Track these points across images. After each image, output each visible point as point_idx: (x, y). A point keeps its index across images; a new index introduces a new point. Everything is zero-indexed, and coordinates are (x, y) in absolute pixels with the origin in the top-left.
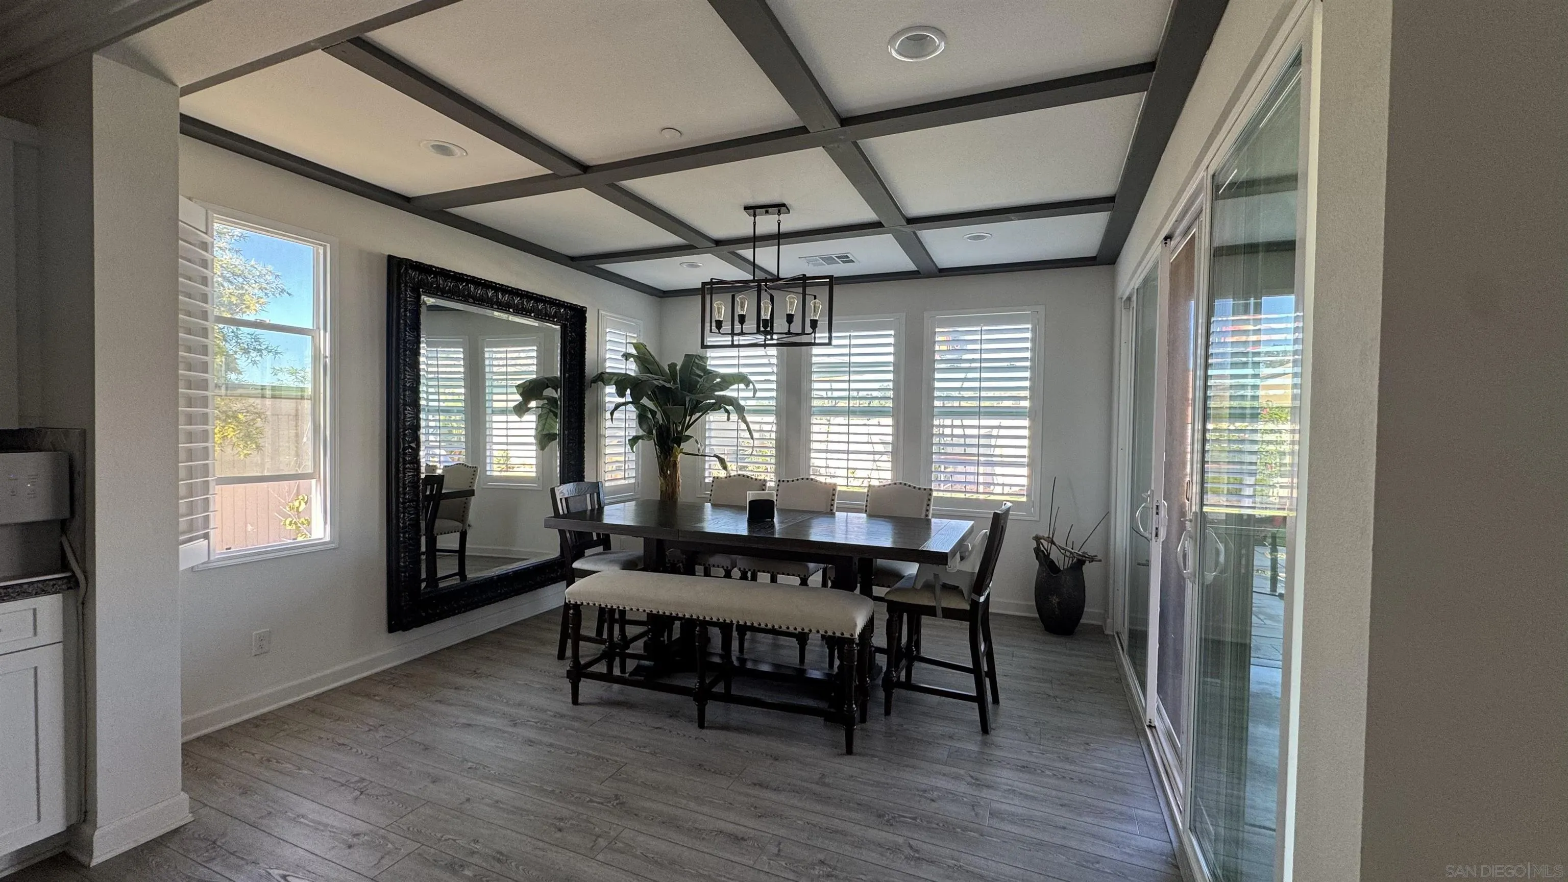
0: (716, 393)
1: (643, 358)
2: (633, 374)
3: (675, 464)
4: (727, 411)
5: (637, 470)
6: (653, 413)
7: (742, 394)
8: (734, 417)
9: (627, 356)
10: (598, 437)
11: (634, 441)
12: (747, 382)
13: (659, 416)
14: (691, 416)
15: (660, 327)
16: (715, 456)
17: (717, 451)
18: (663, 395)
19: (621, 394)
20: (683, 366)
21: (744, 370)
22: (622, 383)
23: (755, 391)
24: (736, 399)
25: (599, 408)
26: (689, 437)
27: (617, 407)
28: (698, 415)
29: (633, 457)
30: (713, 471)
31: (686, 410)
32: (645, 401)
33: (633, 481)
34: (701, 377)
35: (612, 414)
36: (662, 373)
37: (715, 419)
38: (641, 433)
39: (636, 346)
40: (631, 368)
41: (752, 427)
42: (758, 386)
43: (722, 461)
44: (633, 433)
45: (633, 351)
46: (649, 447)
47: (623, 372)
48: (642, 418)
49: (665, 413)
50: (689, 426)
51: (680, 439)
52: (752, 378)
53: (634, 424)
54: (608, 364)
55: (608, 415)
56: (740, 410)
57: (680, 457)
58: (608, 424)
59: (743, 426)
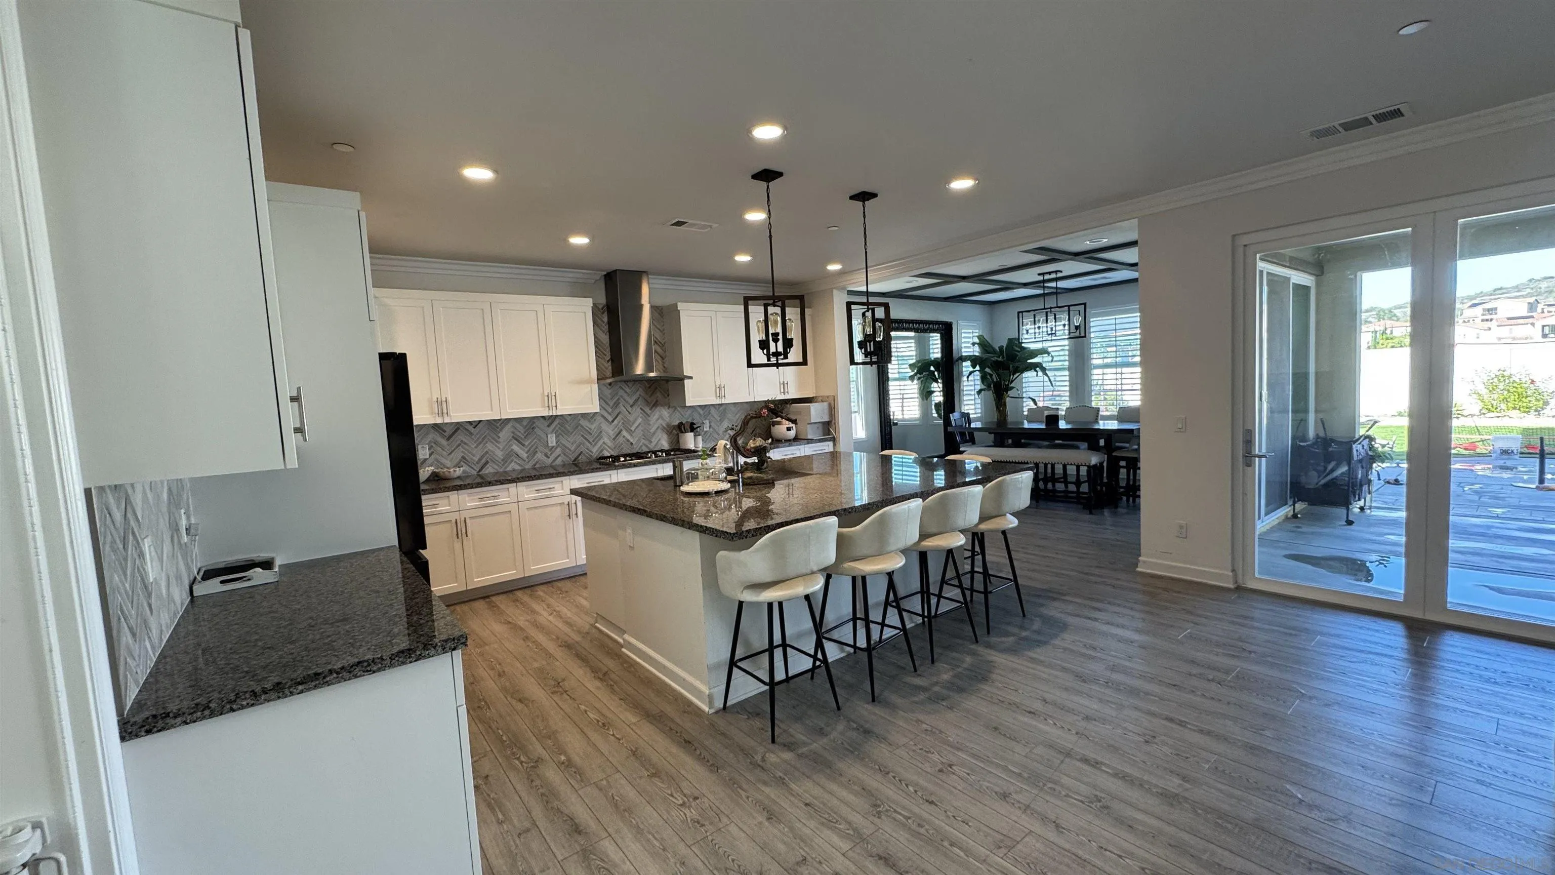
0: (1029, 361)
1: (984, 344)
2: (977, 354)
3: (1005, 405)
4: (1036, 371)
5: (981, 409)
6: (991, 376)
7: (1045, 359)
8: (1040, 373)
9: (974, 344)
10: (960, 391)
11: (979, 392)
12: (1048, 353)
13: (994, 377)
14: (1013, 375)
15: (991, 324)
16: (1030, 398)
17: (1032, 395)
18: (996, 366)
19: (974, 366)
20: (1007, 346)
21: (1046, 345)
22: (974, 361)
23: (1052, 357)
24: (1040, 363)
25: (960, 374)
26: (1013, 388)
27: (971, 373)
28: (1017, 374)
29: (979, 401)
30: (1028, 405)
31: (1010, 372)
32: (987, 370)
33: (979, 415)
34: (1019, 352)
35: (968, 377)
36: (994, 351)
37: (1029, 375)
38: (983, 387)
39: (978, 337)
40: (976, 351)
41: (1052, 379)
42: (1053, 354)
43: (1034, 400)
44: (978, 388)
45: (977, 340)
46: (990, 394)
47: (971, 354)
48: (983, 379)
49: (998, 375)
50: (1012, 382)
51: (1008, 388)
52: (1050, 350)
53: (979, 382)
54: (964, 350)
55: (965, 378)
56: (1044, 370)
57: (1008, 399)
58: (965, 383)
59: (1046, 378)
